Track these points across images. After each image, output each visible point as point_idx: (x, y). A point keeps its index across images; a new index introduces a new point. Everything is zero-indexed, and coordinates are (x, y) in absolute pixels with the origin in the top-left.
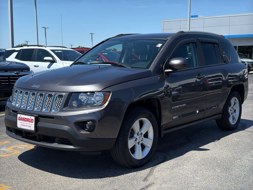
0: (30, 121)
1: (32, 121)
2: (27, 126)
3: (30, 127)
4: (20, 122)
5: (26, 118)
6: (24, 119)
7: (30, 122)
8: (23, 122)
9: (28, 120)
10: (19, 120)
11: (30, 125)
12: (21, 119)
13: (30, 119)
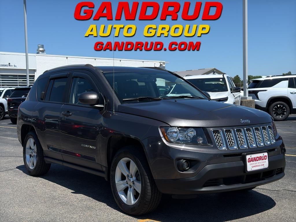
0: (263, 158)
1: (266, 158)
2: (259, 166)
3: (263, 165)
4: (251, 164)
5: (258, 157)
6: (255, 159)
7: (263, 160)
8: (254, 162)
9: (260, 158)
10: (249, 162)
11: (263, 164)
12: (251, 160)
13: (262, 156)
